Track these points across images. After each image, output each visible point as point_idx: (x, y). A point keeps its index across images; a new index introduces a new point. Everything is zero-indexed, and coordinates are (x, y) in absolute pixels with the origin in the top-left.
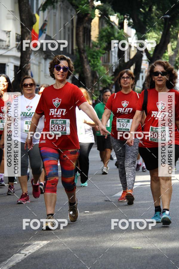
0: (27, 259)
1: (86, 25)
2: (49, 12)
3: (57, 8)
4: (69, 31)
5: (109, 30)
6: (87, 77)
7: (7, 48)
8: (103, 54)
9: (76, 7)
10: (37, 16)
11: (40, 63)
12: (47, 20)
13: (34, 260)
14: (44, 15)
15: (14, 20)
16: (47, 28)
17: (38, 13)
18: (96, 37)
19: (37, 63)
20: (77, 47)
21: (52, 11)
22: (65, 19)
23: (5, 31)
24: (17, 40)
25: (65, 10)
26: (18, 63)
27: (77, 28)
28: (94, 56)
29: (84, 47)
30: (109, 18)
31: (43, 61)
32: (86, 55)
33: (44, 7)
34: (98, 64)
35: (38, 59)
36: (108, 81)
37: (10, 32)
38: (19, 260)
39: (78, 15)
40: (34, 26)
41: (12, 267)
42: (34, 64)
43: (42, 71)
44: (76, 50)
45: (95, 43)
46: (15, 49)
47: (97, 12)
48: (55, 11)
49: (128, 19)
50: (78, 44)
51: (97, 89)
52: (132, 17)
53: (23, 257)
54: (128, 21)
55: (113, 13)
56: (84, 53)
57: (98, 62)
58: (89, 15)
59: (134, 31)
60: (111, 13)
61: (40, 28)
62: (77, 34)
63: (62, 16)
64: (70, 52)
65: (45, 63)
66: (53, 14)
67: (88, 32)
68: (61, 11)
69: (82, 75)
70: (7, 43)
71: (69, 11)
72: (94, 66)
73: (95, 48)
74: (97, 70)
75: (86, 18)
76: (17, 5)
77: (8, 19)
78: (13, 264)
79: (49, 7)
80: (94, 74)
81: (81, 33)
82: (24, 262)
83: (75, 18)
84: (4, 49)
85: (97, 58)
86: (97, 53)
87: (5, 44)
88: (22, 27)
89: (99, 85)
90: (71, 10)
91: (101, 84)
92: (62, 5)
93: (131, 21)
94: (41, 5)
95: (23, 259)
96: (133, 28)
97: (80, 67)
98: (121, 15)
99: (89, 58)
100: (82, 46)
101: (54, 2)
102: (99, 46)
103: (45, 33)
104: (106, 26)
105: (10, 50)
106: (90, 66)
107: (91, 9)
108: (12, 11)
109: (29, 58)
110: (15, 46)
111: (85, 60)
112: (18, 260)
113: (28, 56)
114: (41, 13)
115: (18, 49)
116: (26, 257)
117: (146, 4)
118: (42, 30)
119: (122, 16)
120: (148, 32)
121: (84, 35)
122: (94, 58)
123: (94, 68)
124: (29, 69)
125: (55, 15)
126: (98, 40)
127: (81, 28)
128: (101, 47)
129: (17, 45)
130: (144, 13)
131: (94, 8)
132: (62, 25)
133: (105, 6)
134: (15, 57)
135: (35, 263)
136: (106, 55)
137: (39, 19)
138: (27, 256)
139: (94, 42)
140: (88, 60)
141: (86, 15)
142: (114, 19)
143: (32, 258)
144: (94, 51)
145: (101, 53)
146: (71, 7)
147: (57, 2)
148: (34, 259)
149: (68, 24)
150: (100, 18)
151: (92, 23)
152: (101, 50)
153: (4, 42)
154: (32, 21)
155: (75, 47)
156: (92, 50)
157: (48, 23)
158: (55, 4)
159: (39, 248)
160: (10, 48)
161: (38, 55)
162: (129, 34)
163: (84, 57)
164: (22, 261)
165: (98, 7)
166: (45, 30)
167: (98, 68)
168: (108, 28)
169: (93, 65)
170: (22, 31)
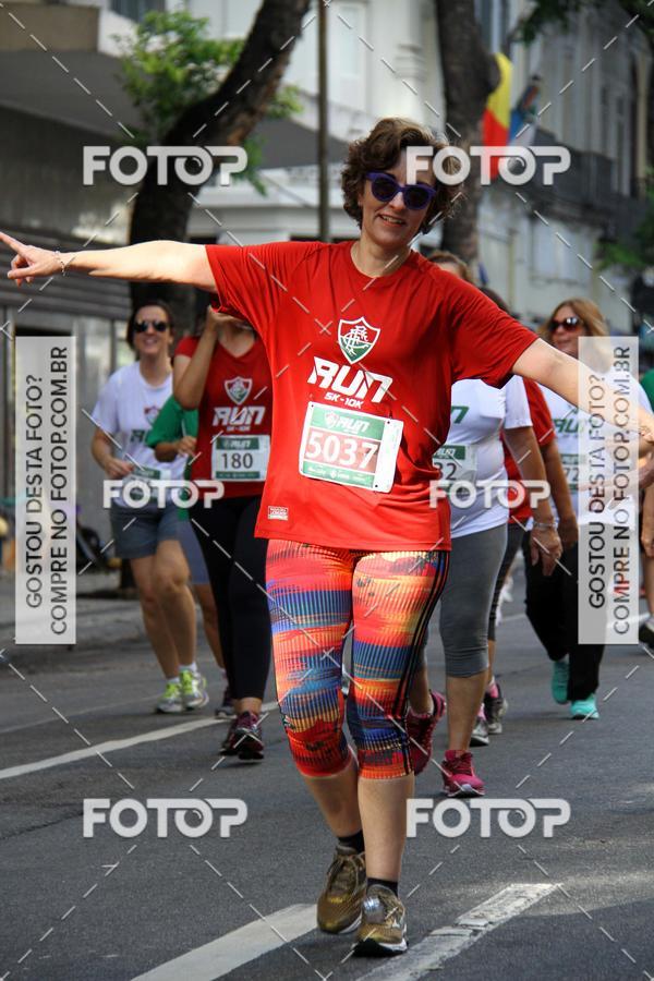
0: (482, 945)
2: (546, 45)
3: (576, 32)
4: (620, 112)
10: (502, 60)
11: (512, 232)
12: (541, 74)
13: (506, 950)
14: (528, 60)
15: (421, 79)
16: (540, 102)
17: (507, 50)
19: (501, 233)
21: (561, 43)
31: (524, 225)
33: (530, 29)
35: (505, 218)
38: (452, 950)
40: (492, 98)
41: (427, 976)
42: (491, 237)
43: (521, 261)
48: (569, 40)
53: (467, 939)
61: (513, 103)
64: (625, 190)
65: (532, 233)
66: (560, 53)
71: (623, 37)
76: (432, 26)
77: (397, 77)
78: (432, 965)
79: (548, 28)
82: (470, 958)
83: (646, 62)
88: (450, 105)
92: (595, 19)
94: (520, 22)
95: (467, 946)
101: (566, 9)
103: (531, 122)
108: (414, 49)
109: (473, 216)
112: (449, 948)
113: (470, 208)
114: (518, 48)
116: (475, 939)
118: (523, 112)
124: (474, 255)
125: (570, 57)
132: (596, 94)
135: (510, 964)
137: (511, 74)
138: (479, 936)
143: (499, 944)
148: (508, 947)
149: (623, 89)
154: (485, 81)
155: (643, 170)
157: (544, 86)
158: (570, 15)
159: (523, 909)
164: (464, 952)
166: (533, 111)
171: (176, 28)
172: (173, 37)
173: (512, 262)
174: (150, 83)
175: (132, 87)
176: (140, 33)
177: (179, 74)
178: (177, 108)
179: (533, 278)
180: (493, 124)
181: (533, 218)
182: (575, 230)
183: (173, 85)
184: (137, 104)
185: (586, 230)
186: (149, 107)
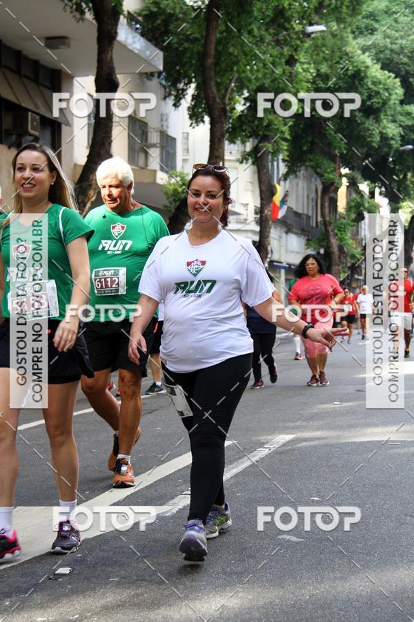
1: (332, 195)
2: (290, 182)
3: (299, 178)
4: (313, 202)
5: (359, 200)
6: (334, 252)
7: (245, 222)
8: (352, 226)
9: (321, 176)
10: (277, 186)
11: (280, 237)
12: (289, 190)
14: (285, 186)
15: (253, 191)
16: (289, 199)
17: (279, 183)
18: (343, 208)
19: (278, 238)
20: (322, 219)
21: (295, 181)
22: (309, 188)
23: (242, 204)
24: (256, 213)
25: (308, 179)
26: (257, 238)
27: (322, 198)
28: (341, 229)
29: (330, 219)
30: (358, 187)
31: (284, 235)
32: (332, 227)
33: (286, 177)
34: (346, 237)
35: (278, 233)
36: (358, 256)
37: (247, 204)
39: (323, 183)
40: (274, 197)
42: (274, 238)
43: (283, 246)
44: (321, 222)
45: (343, 214)
46: (254, 223)
47: (345, 181)
48: (297, 180)
49: (380, 188)
50: (323, 216)
51: (344, 265)
52: (384, 184)
54: (379, 190)
55: (363, 180)
56: (329, 226)
57: (346, 235)
58: (335, 184)
59: (386, 201)
60: (360, 181)
61: (280, 199)
62: (322, 205)
63: (305, 186)
64: (314, 225)
65: (286, 237)
66: (295, 184)
67: (334, 202)
68: (304, 180)
69: (328, 250)
70: (245, 217)
71: (313, 180)
72: (341, 240)
73: (342, 220)
74: (344, 244)
75: (333, 188)
76: (256, 176)
77: (246, 190)
79: (291, 177)
80: (341, 249)
81: (327, 204)
83: (320, 188)
84: (242, 223)
85: (345, 231)
86: (345, 225)
87: (242, 218)
88: (262, 199)
89: (346, 261)
90: (316, 179)
91: (349, 260)
92: (305, 174)
93: (383, 189)
94: (283, 175)
96: (385, 196)
97: (326, 241)
98: (372, 182)
99: (336, 231)
100: (328, 219)
101: (296, 171)
102: (347, 218)
103: (286, 204)
104: (354, 195)
105: (248, 224)
106: (337, 240)
107: (338, 178)
108: (251, 183)
109: (269, 232)
110: (253, 219)
111: (331, 233)
113: (268, 230)
114: (282, 183)
115: (257, 223)
117: (401, 171)
118: (283, 201)
119: (373, 185)
120: (403, 202)
121: (330, 206)
122: (341, 231)
123: (341, 242)
124: (269, 244)
125: (297, 185)
126: (346, 211)
127: (327, 199)
128: (349, 219)
129: (255, 218)
130: (398, 181)
131: (341, 176)
132: (305, 196)
133: (353, 174)
134: (253, 232)
136: (354, 228)
137: (280, 190)
139: (341, 213)
140: (334, 233)
141: (333, 184)
142: (364, 187)
144: (342, 224)
145: (349, 225)
146: (315, 175)
147: (300, 171)
149: (313, 195)
150: (348, 187)
151: (339, 193)
152: (349, 222)
153: (241, 216)
154: (272, 192)
155: (320, 219)
156: (338, 222)
157: (290, 194)
158: (298, 173)
160: (248, 222)
161: (279, 229)
162: (380, 204)
163: (330, 230)
165: (346, 175)
166: (287, 201)
167: (347, 241)
168: (357, 197)
169: (340, 238)
170: (261, 204)
171: (179, 176)
172: (178, 179)
173: (280, 246)
174: (171, 192)
175: (166, 194)
176: (169, 177)
177: (180, 190)
178: (179, 200)
179: (287, 251)
180: (275, 205)
181: (287, 233)
182: (300, 237)
183: (179, 193)
184: (168, 198)
185: (302, 237)
186: (171, 199)
